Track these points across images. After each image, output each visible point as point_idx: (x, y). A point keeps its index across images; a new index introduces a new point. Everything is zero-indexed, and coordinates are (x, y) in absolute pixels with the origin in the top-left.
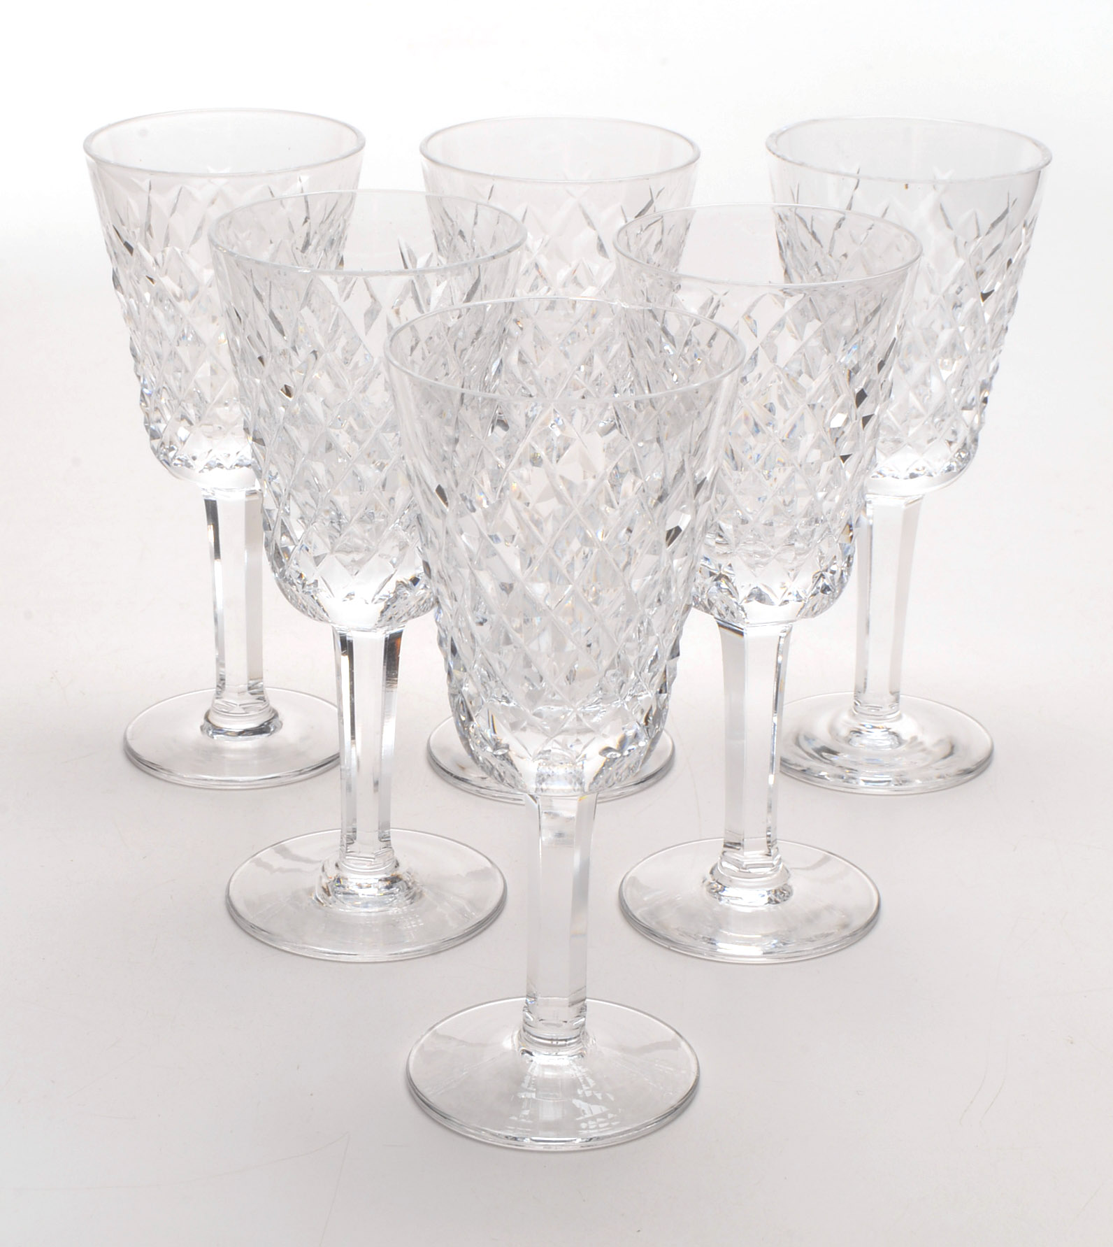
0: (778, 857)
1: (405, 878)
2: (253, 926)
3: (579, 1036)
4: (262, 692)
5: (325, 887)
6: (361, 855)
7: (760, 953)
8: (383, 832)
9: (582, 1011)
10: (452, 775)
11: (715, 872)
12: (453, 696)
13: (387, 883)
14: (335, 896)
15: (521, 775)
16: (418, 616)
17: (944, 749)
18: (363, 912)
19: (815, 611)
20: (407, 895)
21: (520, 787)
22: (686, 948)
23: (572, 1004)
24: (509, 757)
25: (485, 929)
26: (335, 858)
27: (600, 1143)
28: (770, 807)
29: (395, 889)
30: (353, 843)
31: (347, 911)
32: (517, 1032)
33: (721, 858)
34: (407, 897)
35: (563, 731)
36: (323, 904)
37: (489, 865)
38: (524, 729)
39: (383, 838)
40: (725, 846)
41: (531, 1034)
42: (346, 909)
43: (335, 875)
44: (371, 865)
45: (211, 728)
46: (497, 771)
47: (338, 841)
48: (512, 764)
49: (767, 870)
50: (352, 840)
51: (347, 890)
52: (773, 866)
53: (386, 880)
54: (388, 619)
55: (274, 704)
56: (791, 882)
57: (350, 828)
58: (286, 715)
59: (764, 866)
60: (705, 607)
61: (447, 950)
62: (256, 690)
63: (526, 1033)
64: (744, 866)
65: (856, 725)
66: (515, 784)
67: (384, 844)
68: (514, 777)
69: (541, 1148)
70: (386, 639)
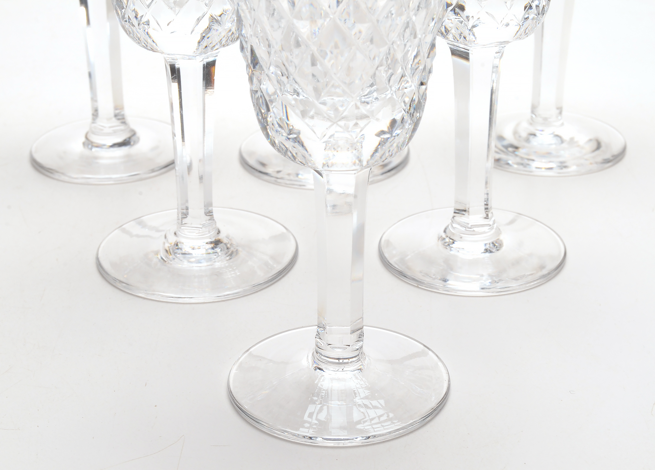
0: (493, 219)
1: (225, 241)
2: (115, 279)
3: (358, 355)
4: (124, 118)
5: (168, 249)
6: (193, 226)
7: (478, 289)
8: (208, 209)
9: (361, 337)
10: (257, 170)
11: (447, 231)
12: (254, 92)
13: (212, 245)
14: (175, 255)
15: (310, 155)
16: (228, 45)
17: (594, 145)
18: (195, 267)
19: (526, 33)
20: (227, 253)
21: (310, 164)
22: (430, 286)
23: (353, 332)
24: (300, 139)
25: (283, 276)
26: (174, 228)
27: (376, 440)
28: (486, 183)
29: (218, 250)
30: (187, 217)
31: (183, 266)
32: (310, 355)
33: (452, 221)
34: (227, 255)
35: (343, 118)
36: (166, 261)
37: (284, 230)
38: (312, 117)
39: (208, 213)
40: (455, 213)
41: (322, 355)
42: (184, 265)
43: (175, 241)
44: (199, 233)
45: (88, 143)
46: (291, 152)
47: (175, 216)
48: (303, 146)
49: (486, 229)
50: (186, 215)
51: (183, 251)
52: (490, 226)
53: (211, 243)
54: (204, 47)
55: (133, 126)
56: (502, 237)
57: (184, 207)
58: (141, 132)
59: (483, 226)
60: (442, 34)
61: (257, 292)
62: (120, 117)
63: (319, 355)
64: (469, 226)
65: (532, 129)
66: (306, 162)
67: (208, 218)
68: (304, 157)
69: (332, 445)
70: (204, 65)
